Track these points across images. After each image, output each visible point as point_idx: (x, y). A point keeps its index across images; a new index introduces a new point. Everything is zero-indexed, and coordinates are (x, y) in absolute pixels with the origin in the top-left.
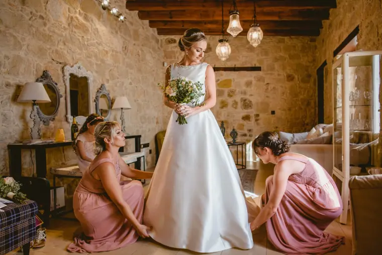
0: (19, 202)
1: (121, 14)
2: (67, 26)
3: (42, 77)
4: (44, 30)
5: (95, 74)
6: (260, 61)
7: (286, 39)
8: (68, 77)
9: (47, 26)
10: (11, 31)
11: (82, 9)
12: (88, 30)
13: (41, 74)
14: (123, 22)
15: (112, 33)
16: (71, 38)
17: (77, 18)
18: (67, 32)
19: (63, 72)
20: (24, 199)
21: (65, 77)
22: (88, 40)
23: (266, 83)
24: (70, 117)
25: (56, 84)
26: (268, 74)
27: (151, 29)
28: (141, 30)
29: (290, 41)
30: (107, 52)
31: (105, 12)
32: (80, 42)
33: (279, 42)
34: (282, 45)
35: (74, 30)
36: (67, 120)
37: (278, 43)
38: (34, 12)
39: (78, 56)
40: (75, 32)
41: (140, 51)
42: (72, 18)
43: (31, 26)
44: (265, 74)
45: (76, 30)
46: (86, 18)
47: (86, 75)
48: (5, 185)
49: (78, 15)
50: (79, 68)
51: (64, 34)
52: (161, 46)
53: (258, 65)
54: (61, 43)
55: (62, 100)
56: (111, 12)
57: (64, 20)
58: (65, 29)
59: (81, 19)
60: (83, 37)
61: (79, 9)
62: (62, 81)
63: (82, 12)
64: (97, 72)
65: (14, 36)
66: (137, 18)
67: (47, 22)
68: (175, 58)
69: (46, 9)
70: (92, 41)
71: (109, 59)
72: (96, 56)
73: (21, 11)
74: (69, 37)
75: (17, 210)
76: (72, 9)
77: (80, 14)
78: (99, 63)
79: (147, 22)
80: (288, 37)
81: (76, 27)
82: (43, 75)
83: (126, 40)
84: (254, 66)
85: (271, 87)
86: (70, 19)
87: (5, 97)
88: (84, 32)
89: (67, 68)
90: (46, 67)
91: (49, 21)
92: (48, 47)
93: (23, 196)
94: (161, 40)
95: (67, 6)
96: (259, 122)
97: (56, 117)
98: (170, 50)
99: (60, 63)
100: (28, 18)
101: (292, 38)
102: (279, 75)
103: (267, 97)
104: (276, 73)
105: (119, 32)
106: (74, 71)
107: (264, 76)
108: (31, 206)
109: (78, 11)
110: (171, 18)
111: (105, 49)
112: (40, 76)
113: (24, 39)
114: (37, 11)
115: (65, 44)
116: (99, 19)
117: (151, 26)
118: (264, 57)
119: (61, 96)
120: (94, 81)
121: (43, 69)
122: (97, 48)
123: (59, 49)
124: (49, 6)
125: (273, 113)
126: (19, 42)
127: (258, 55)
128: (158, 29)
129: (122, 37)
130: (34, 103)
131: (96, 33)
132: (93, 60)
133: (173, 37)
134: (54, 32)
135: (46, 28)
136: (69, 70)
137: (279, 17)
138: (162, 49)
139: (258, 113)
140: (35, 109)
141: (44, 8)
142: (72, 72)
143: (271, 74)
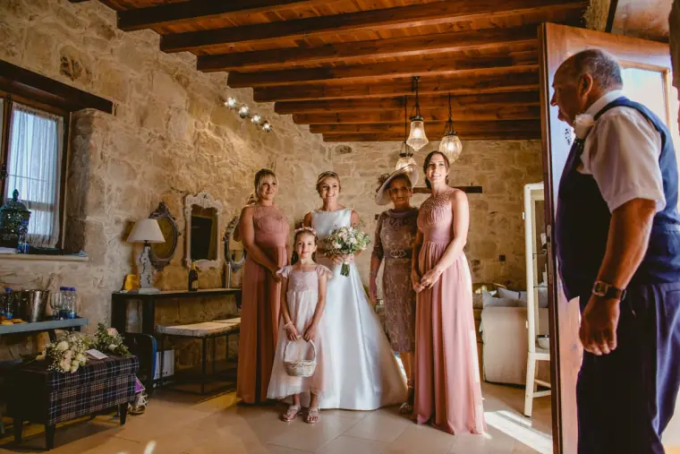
0: (120, 355)
1: (266, 122)
2: (192, 146)
3: (157, 211)
4: (164, 153)
5: (226, 203)
6: (481, 178)
7: (523, 143)
8: (189, 209)
9: (168, 148)
10: (126, 158)
11: (213, 121)
12: (219, 147)
13: (156, 206)
14: (268, 131)
15: (254, 147)
16: (196, 160)
17: (205, 133)
18: (192, 152)
19: (184, 203)
20: (126, 353)
21: (186, 210)
22: (219, 160)
23: (490, 211)
24: (188, 259)
25: (174, 219)
26: (493, 198)
27: (313, 135)
28: (296, 139)
29: (528, 146)
30: (244, 174)
31: (244, 120)
32: (208, 164)
33: (512, 147)
34: (516, 153)
35: (202, 148)
36: (184, 263)
37: (509, 150)
38: (153, 132)
39: (204, 182)
40: (202, 152)
41: (294, 169)
42: (199, 134)
43: (149, 150)
44: (489, 198)
45: (203, 149)
46: (218, 132)
47: (214, 206)
48: (107, 336)
49: (207, 130)
50: (205, 197)
51: (187, 155)
52: (329, 158)
53: (476, 184)
54: (184, 167)
55: (181, 238)
56: (252, 120)
57: (188, 139)
58: (190, 149)
59: (211, 134)
60: (212, 156)
61: (209, 121)
62: (182, 214)
63: (212, 124)
64: (228, 201)
65: (128, 164)
66: (291, 123)
67: (167, 142)
68: (349, 175)
69: (167, 127)
70: (224, 161)
71: (247, 182)
72: (228, 180)
73: (139, 133)
74: (194, 159)
75: (117, 363)
76: (200, 123)
77: (210, 127)
78: (233, 188)
79: (307, 127)
80: (526, 141)
81: (203, 144)
82: (160, 207)
83: (272, 153)
84: (470, 185)
85: (498, 217)
86: (196, 136)
87: (114, 235)
88: (215, 150)
89: (190, 197)
90: (163, 199)
91: (170, 141)
92: (168, 173)
93: (125, 348)
94: (330, 149)
95: (194, 120)
96: (478, 272)
97: (172, 261)
98: (342, 163)
99: (181, 192)
100: (145, 141)
101: (532, 143)
102: (511, 199)
103: (493, 233)
104: (506, 196)
105: (262, 144)
106: (198, 201)
107: (486, 200)
108: (133, 360)
109: (207, 124)
110: (338, 121)
111: (243, 169)
112: (154, 210)
113: (139, 166)
114: (156, 131)
115: (188, 167)
116: (235, 132)
117: (312, 131)
118: (487, 172)
119: (180, 234)
120: (225, 212)
121: (160, 201)
122: (231, 168)
123: (180, 175)
124: (171, 123)
125: (502, 258)
126: (133, 170)
127: (477, 168)
128: (324, 135)
129: (267, 150)
130: (146, 244)
131: (230, 149)
132: (225, 185)
133: (346, 144)
134: (176, 154)
135: (166, 151)
136: (191, 200)
137: (498, 115)
138: (331, 162)
139: (477, 259)
140: (147, 251)
141: (165, 126)
142: (196, 203)
143: (499, 198)
